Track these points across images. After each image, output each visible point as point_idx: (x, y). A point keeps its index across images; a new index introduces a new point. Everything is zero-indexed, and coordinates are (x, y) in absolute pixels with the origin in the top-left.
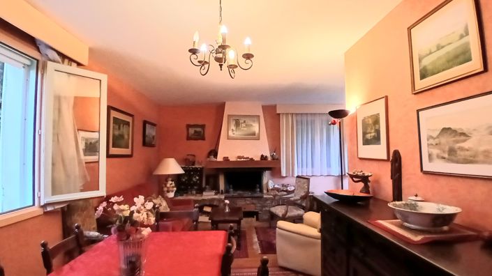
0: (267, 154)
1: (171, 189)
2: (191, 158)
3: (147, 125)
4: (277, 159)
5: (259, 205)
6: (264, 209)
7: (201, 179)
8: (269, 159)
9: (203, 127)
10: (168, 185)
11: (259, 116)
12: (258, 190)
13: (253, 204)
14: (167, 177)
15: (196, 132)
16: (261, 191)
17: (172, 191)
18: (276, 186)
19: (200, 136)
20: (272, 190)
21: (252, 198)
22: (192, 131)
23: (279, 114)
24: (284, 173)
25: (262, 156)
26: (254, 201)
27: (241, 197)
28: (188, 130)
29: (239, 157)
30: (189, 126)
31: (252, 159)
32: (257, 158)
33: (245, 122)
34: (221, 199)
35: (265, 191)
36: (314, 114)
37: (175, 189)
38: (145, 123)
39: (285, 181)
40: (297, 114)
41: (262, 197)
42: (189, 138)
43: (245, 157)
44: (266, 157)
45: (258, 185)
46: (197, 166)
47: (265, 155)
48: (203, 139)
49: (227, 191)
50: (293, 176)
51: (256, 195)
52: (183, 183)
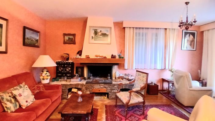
0: (116, 54)
1: (46, 77)
2: (65, 56)
3: (27, 30)
4: (123, 58)
5: (109, 88)
6: (112, 91)
7: (72, 70)
8: (117, 57)
9: (74, 35)
10: (44, 75)
11: (111, 28)
12: (109, 78)
13: (105, 88)
14: (42, 69)
15: (69, 39)
16: (111, 78)
17: (47, 79)
18: (121, 75)
19: (72, 42)
20: (119, 78)
21: (105, 83)
22: (67, 38)
23: (124, 28)
24: (126, 67)
25: (112, 55)
26: (106, 86)
27: (97, 83)
28: (64, 37)
29: (96, 56)
30: (65, 35)
31: (105, 58)
32: (109, 57)
33: (101, 31)
34: (83, 84)
35: (114, 78)
36: (148, 28)
37: (49, 77)
38: (25, 28)
39: (127, 72)
40: (136, 28)
41: (111, 83)
42: (65, 43)
43: (100, 56)
44: (115, 56)
45: (109, 75)
46: (69, 61)
47: (114, 55)
48: (74, 43)
49: (89, 78)
50: (132, 69)
51: (107, 81)
52: (60, 72)
